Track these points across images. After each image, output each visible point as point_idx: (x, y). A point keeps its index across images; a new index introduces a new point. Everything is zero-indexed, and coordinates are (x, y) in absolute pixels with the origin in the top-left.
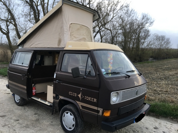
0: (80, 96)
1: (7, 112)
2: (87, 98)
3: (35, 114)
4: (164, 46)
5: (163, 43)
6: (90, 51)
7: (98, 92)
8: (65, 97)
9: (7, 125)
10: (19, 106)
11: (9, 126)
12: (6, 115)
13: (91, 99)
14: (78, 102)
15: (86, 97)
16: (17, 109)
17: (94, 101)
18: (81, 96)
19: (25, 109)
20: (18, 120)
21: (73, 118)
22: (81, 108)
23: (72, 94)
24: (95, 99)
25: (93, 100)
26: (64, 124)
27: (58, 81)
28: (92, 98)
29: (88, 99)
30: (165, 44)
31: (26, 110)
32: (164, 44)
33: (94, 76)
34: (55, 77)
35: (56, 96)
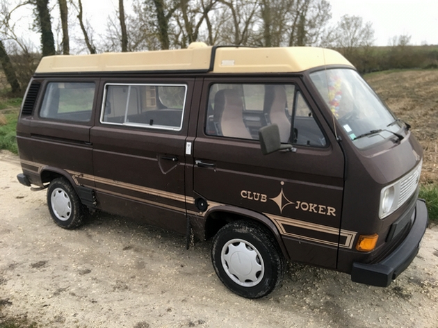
0: (278, 200)
1: (45, 252)
2: (305, 206)
3: (126, 248)
4: (360, 41)
5: (357, 34)
6: (302, 76)
7: (342, 189)
8: (227, 204)
9: (64, 290)
10: (69, 232)
11: (73, 290)
12: (46, 259)
13: (317, 209)
14: (272, 217)
15: (299, 202)
16: (69, 240)
17: (329, 214)
18: (284, 202)
19: (90, 236)
20: (88, 271)
21: (258, 257)
22: (283, 232)
23: (252, 195)
24: (329, 208)
25: (326, 210)
26: (227, 271)
27: (200, 162)
28: (320, 206)
29: (306, 209)
30: (363, 36)
31: (93, 238)
32: (360, 35)
33: (322, 147)
34: (188, 152)
35: (195, 202)
